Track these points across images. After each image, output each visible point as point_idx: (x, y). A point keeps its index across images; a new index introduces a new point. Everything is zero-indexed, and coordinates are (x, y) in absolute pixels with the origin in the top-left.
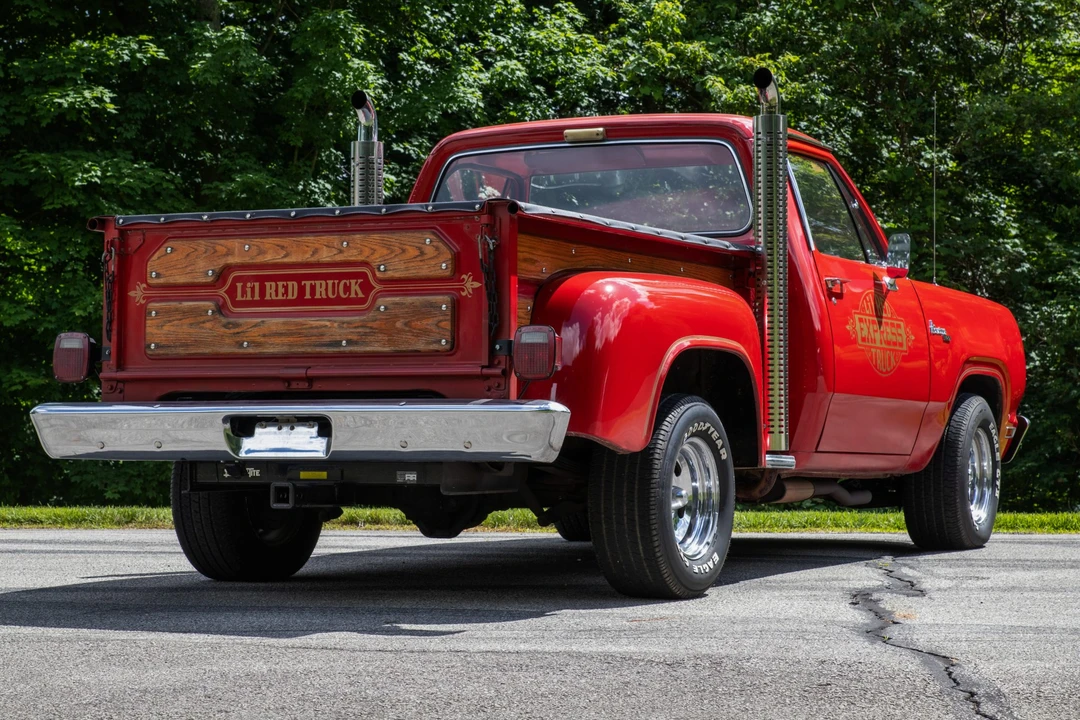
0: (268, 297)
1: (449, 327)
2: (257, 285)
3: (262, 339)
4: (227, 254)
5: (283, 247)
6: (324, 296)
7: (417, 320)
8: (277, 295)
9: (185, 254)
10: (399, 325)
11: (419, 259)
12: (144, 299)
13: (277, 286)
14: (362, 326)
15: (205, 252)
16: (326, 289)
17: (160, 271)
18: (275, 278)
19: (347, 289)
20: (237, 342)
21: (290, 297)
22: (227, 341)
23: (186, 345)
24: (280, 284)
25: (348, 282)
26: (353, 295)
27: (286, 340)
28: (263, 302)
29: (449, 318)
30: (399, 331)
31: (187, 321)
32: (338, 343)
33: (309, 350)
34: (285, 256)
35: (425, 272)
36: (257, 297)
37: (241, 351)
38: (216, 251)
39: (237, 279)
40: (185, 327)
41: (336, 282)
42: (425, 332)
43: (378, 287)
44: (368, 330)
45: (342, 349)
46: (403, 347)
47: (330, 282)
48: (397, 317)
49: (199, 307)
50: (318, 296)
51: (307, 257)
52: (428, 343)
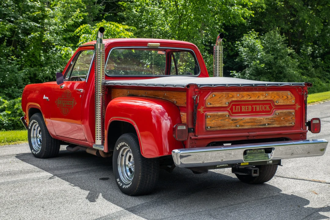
0: (242, 111)
1: (294, 119)
2: (239, 107)
3: (243, 124)
4: (232, 97)
5: (249, 95)
6: (259, 110)
7: (286, 117)
8: (245, 110)
9: (219, 97)
10: (282, 119)
11: (287, 99)
12: (203, 112)
14: (272, 119)
15: (225, 96)
16: (260, 108)
17: (211, 103)
18: (245, 105)
19: (265, 108)
20: (236, 125)
21: (249, 110)
22: (233, 125)
23: (220, 127)
24: (246, 106)
25: (265, 106)
26: (267, 110)
27: (250, 124)
28: (241, 112)
29: (294, 116)
30: (282, 120)
31: (220, 119)
32: (265, 125)
33: (257, 127)
34: (250, 98)
35: (288, 103)
36: (239, 111)
37: (237, 128)
38: (229, 96)
39: (233, 105)
40: (219, 121)
41: (262, 106)
42: (289, 120)
43: (274, 107)
44: (273, 120)
45: (266, 126)
46: (283, 125)
47: (261, 106)
48: (281, 116)
49: (224, 114)
50: (257, 110)
51: (256, 99)
52: (289, 124)
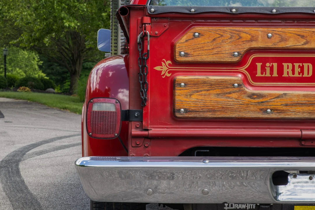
0: (285, 75)
2: (275, 65)
3: (284, 108)
4: (251, 40)
5: (303, 37)
8: (293, 73)
9: (211, 39)
12: (169, 72)
13: (293, 67)
15: (231, 38)
17: (188, 51)
18: (292, 61)
20: (261, 110)
21: (305, 75)
22: (252, 108)
23: (214, 111)
24: (296, 65)
27: (306, 109)
28: (280, 78)
31: (215, 92)
34: (305, 44)
36: (275, 74)
37: (266, 116)
38: (240, 38)
40: (212, 96)
49: (225, 81)
